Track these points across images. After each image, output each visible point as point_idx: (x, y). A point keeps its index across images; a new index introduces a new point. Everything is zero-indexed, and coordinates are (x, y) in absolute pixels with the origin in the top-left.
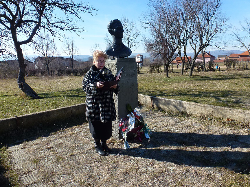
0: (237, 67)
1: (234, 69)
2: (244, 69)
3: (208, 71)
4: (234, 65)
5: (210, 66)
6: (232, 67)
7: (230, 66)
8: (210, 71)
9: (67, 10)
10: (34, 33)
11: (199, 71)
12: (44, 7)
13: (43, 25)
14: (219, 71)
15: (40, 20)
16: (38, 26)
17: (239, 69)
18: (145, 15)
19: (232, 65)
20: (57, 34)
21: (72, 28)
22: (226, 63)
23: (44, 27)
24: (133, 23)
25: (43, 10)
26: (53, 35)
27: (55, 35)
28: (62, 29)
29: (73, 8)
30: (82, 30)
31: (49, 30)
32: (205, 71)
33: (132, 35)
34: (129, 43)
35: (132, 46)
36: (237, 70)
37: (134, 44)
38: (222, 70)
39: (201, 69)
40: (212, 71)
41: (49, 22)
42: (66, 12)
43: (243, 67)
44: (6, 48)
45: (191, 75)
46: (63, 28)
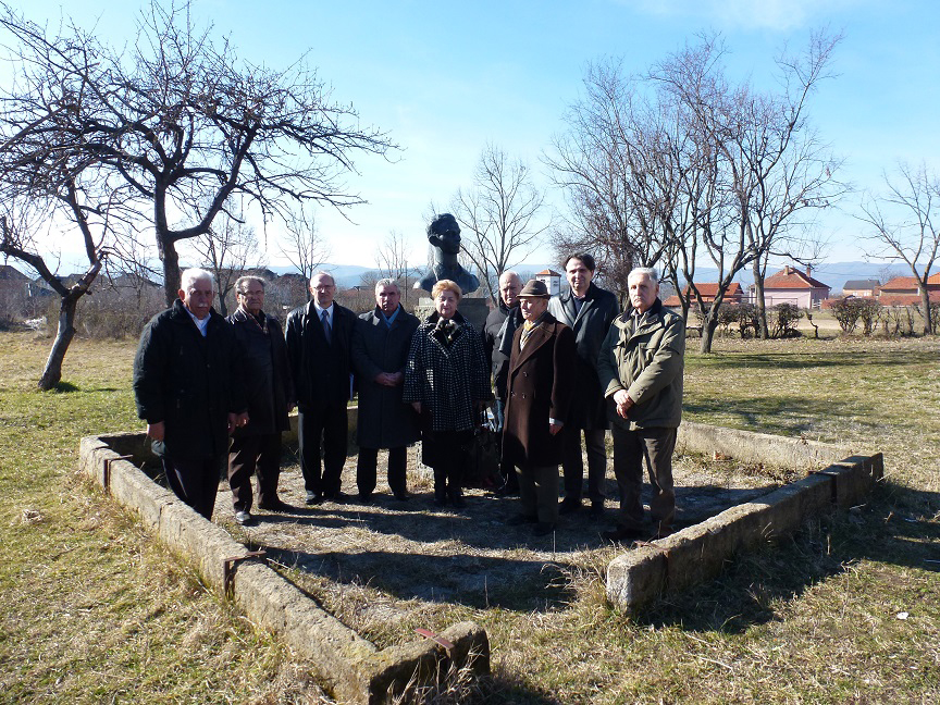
0: (878, 327)
1: (867, 333)
2: (903, 335)
3: (774, 338)
4: (868, 322)
5: (783, 321)
6: (860, 325)
7: (853, 322)
8: (783, 337)
9: (317, 146)
10: (217, 206)
11: (745, 336)
12: (252, 134)
13: (241, 183)
14: (817, 337)
15: (235, 170)
16: (229, 185)
17: (883, 332)
18: (562, 142)
19: (860, 318)
20: (278, 207)
21: (327, 193)
22: (841, 311)
23: (241, 187)
24: (522, 168)
25: (247, 145)
26: (266, 211)
27: (272, 210)
28: (297, 197)
29: (334, 139)
30: (356, 200)
31: (257, 197)
32: (767, 337)
33: (516, 205)
34: (504, 232)
35: (517, 244)
36: (879, 336)
37: (524, 237)
38: (825, 336)
39: (752, 329)
40: (790, 337)
41: (259, 174)
42: (315, 150)
43: (898, 326)
44: (118, 245)
45: (708, 348)
46: (300, 194)
